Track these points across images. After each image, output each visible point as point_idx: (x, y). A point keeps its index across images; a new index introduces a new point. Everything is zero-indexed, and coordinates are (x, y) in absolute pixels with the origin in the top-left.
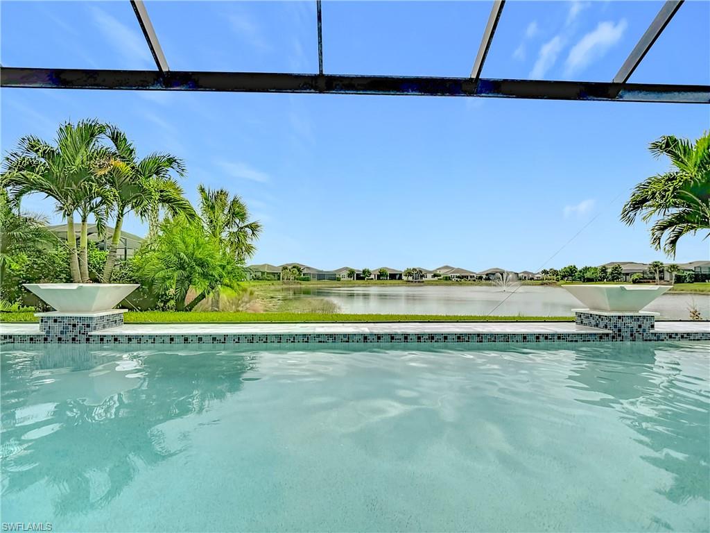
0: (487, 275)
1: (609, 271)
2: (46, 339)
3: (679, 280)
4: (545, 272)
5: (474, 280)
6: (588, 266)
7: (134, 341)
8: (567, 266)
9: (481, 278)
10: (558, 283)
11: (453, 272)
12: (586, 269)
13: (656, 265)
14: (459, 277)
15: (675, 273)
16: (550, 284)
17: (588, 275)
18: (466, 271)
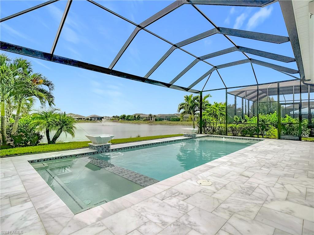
0: (91, 118)
1: (137, 117)
2: (97, 153)
3: (156, 120)
4: (114, 117)
5: (85, 120)
6: (130, 115)
7: (120, 149)
8: (122, 115)
9: (88, 119)
10: (119, 121)
11: (75, 117)
12: (129, 116)
13: (150, 115)
14: (78, 119)
15: (155, 118)
16: (116, 122)
17: (129, 118)
18: (81, 116)
